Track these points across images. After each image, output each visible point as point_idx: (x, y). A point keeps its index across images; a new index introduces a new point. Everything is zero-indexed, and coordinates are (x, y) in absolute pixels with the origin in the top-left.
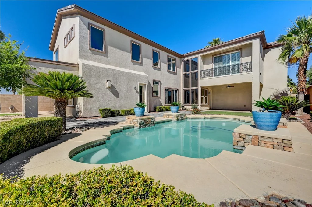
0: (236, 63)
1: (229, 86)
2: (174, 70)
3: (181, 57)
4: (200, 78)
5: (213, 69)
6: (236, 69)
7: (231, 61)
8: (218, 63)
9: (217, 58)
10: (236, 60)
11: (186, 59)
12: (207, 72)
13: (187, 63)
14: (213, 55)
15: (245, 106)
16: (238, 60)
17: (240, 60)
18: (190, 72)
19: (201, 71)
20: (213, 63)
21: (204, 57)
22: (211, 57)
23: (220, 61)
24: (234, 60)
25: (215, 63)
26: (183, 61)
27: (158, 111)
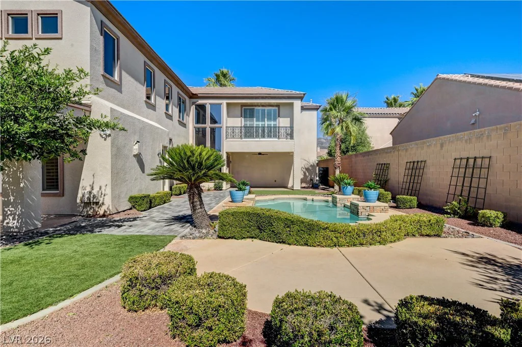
0: (272, 123)
1: (260, 154)
2: (183, 119)
3: (193, 96)
4: (225, 138)
5: (241, 127)
6: (273, 132)
7: (266, 119)
8: (248, 119)
9: (248, 111)
10: (272, 119)
11: (200, 102)
12: (237, 131)
13: (201, 109)
14: (243, 105)
15: (275, 181)
16: (275, 120)
17: (277, 120)
18: (208, 125)
19: (226, 127)
20: (242, 116)
21: (228, 104)
22: (240, 108)
23: (252, 116)
24: (269, 119)
25: (244, 118)
26: (193, 103)
27: (176, 195)
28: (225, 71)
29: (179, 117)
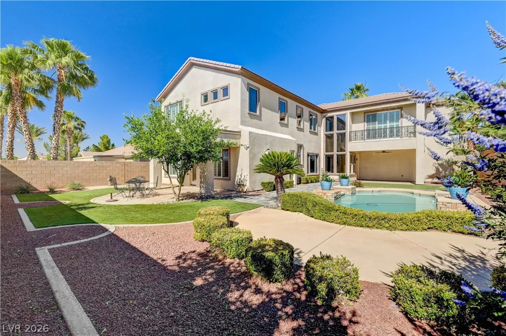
0: (395, 124)
1: (384, 152)
2: (314, 129)
3: (323, 112)
4: (348, 141)
5: (364, 130)
6: (395, 132)
7: (388, 121)
8: (371, 123)
9: (371, 117)
10: (395, 120)
11: (329, 115)
12: (359, 134)
13: (330, 120)
14: (365, 112)
15: (402, 176)
16: (397, 120)
17: (400, 121)
18: (335, 132)
19: (350, 132)
20: (364, 121)
21: (352, 114)
22: (363, 115)
23: (374, 120)
24: (392, 120)
25: (367, 122)
26: (324, 117)
27: (304, 183)
28: (359, 84)
29: (311, 128)
